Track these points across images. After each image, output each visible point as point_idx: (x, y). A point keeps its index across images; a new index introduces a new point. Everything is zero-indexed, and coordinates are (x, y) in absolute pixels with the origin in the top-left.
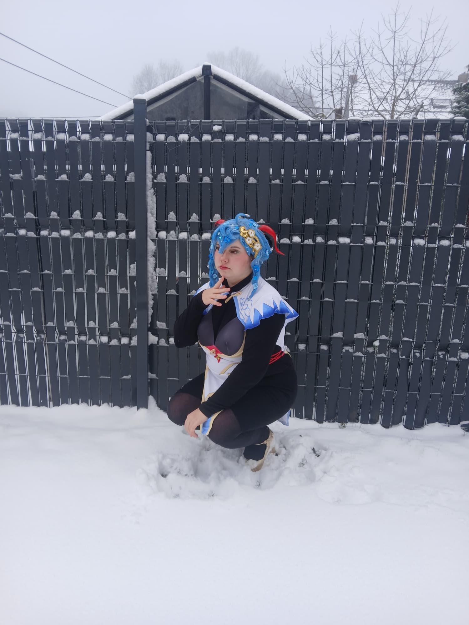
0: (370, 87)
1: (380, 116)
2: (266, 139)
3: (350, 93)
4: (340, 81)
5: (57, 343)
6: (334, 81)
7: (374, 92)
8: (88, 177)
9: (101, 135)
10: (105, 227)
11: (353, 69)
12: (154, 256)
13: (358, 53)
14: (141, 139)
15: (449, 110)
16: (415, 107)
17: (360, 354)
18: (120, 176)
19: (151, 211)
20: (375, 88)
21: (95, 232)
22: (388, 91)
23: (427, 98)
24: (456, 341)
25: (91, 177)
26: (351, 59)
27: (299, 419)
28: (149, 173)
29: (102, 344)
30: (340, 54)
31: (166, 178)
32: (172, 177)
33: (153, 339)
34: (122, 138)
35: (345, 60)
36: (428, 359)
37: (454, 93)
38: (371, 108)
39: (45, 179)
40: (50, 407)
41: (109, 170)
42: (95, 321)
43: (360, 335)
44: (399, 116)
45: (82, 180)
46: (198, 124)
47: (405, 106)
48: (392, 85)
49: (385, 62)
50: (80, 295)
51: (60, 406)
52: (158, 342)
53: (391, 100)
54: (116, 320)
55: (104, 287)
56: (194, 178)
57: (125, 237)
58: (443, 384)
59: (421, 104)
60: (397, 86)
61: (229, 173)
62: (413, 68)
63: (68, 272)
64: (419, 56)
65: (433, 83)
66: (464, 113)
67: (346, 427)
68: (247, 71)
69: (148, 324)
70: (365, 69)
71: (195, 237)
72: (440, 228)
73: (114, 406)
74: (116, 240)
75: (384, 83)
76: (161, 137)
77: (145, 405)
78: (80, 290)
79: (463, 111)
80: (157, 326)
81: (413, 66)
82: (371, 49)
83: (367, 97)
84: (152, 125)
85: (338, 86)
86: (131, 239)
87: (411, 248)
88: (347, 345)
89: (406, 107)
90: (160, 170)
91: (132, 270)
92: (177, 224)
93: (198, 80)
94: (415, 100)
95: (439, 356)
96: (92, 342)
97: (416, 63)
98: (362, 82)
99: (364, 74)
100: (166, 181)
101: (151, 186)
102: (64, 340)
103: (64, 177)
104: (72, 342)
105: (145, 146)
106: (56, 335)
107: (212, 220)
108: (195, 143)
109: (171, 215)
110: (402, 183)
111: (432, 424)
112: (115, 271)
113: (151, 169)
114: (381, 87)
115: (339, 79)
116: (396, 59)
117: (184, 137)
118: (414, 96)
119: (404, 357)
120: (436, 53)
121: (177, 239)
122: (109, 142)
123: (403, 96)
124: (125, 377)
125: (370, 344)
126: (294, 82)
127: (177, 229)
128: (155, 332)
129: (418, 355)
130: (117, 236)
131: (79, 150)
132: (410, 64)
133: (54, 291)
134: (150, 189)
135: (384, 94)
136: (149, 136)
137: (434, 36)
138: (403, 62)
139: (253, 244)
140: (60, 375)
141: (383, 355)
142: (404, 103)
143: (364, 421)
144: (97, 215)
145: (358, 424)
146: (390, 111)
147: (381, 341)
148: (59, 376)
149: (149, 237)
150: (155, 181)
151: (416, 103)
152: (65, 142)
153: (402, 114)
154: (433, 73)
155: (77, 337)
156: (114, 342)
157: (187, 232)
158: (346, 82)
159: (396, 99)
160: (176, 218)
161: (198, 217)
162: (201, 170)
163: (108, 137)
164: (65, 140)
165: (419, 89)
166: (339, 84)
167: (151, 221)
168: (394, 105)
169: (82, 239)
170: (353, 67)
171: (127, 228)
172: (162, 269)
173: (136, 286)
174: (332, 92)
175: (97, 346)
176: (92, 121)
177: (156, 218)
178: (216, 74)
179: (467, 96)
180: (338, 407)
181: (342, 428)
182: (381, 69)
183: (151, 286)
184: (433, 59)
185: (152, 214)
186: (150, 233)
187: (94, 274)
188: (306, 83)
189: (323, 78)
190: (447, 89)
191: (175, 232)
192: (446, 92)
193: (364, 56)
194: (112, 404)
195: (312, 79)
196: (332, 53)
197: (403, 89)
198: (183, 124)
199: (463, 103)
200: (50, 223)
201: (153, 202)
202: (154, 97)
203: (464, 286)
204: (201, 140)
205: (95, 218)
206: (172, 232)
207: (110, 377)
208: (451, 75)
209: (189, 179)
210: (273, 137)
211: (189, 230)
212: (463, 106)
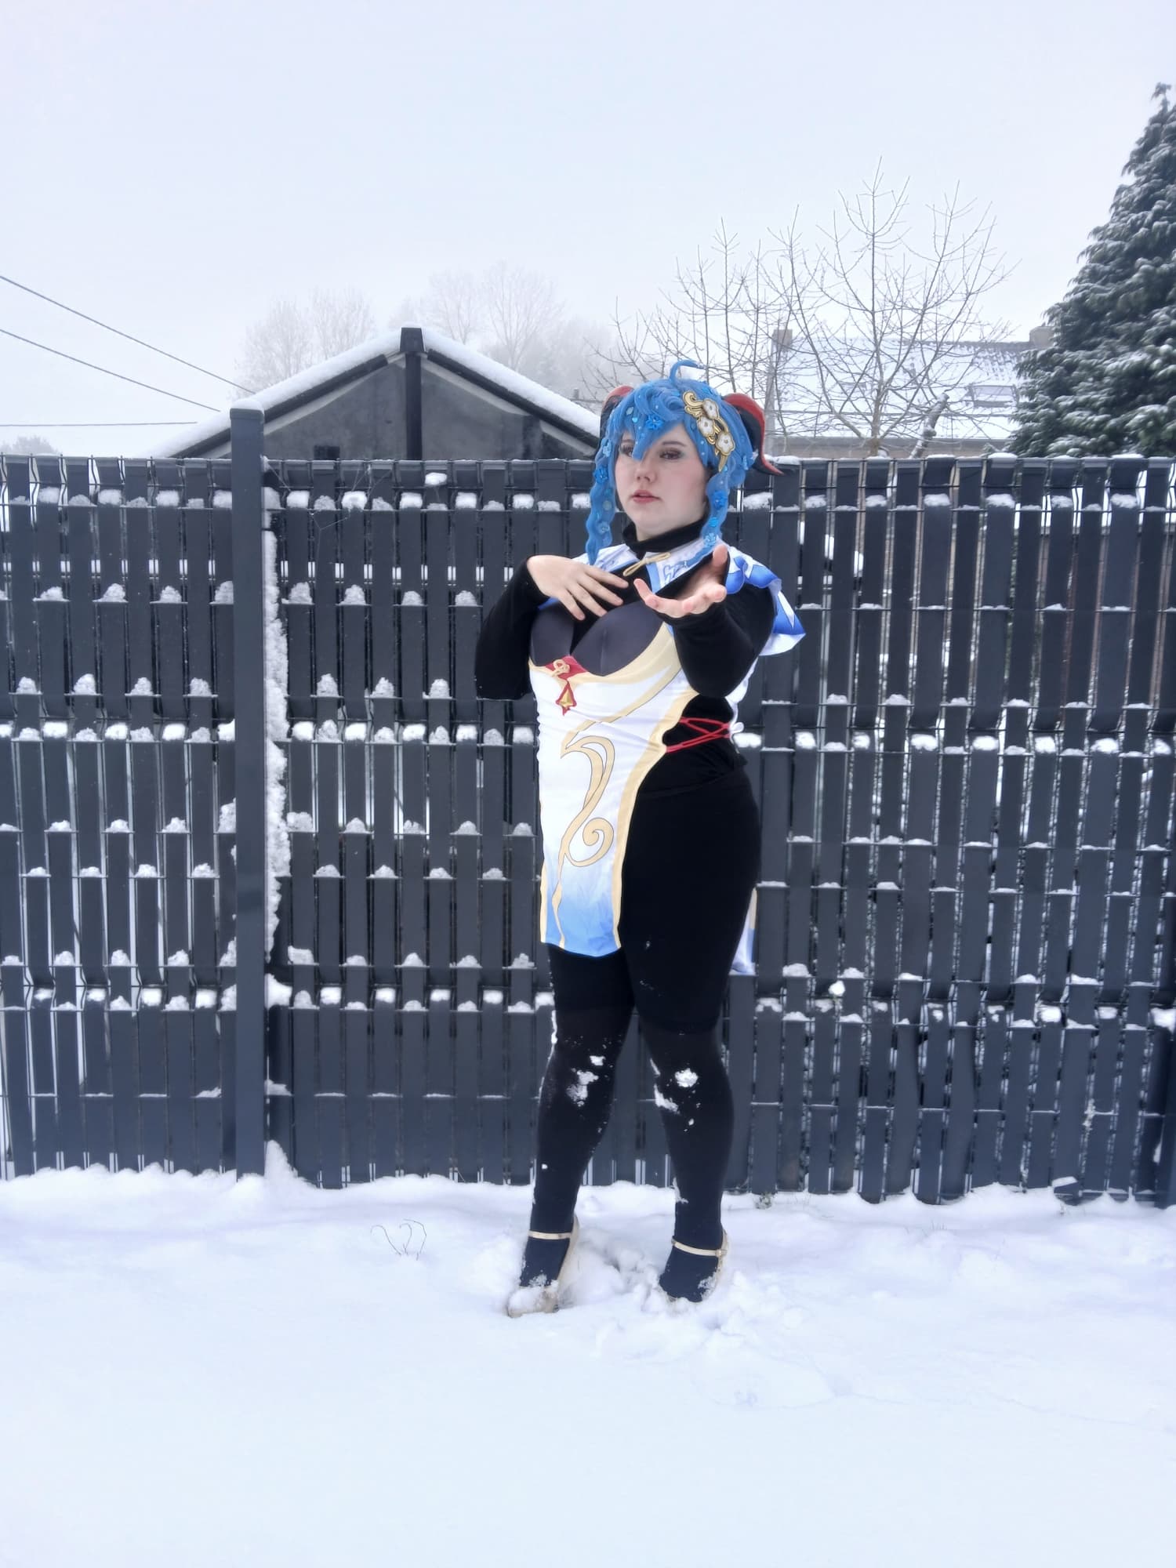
0: (820, 362)
1: (845, 427)
2: (553, 506)
3: (773, 374)
4: (749, 347)
5: (29, 1007)
6: (734, 347)
7: (828, 371)
8: (115, 593)
9: (150, 491)
10: (158, 712)
11: (779, 321)
12: (282, 782)
13: (788, 281)
14: (249, 504)
15: (1009, 411)
16: (928, 405)
17: (797, 1016)
18: (198, 588)
19: (275, 674)
20: (832, 363)
21: (133, 726)
22: (863, 367)
23: (954, 386)
24: (1028, 979)
25: (124, 594)
26: (772, 296)
27: (656, 1188)
28: (270, 583)
29: (145, 1011)
30: (748, 283)
31: (313, 594)
32: (328, 591)
33: (277, 992)
34: (201, 500)
35: (760, 299)
36: (963, 1024)
37: (1019, 374)
38: (824, 408)
39: (6, 599)
40: (7, 1179)
41: (168, 576)
42: (127, 951)
43: (796, 970)
44: (892, 427)
45: (100, 600)
46: (391, 468)
47: (904, 405)
48: (873, 356)
49: (853, 303)
50: (91, 885)
51: (33, 1173)
52: (292, 1000)
53: (872, 390)
54: (182, 946)
55: (152, 862)
56: (382, 593)
57: (209, 738)
58: (1005, 1085)
59: (942, 399)
60: (883, 359)
61: (466, 581)
62: (919, 317)
63: (61, 826)
64: (933, 290)
65: (972, 349)
66: (1045, 420)
67: (774, 1205)
68: (528, 319)
69: (265, 954)
70: (807, 319)
71: (385, 735)
72: (972, 708)
73: (176, 1169)
74: (185, 747)
75: (852, 352)
76: (299, 499)
77: (257, 1166)
78: (91, 872)
79: (1043, 415)
80: (289, 959)
81: (920, 312)
82: (818, 275)
83: (814, 384)
84: (277, 471)
85: (744, 359)
86: (224, 742)
87: (906, 756)
88: (767, 995)
89: (909, 408)
90: (297, 575)
91: (227, 819)
92: (339, 703)
93: (390, 361)
94: (927, 391)
95: (988, 1016)
96: (119, 1004)
97: (925, 305)
98: (801, 350)
99: (805, 330)
100: (314, 601)
101: (276, 615)
102: (47, 1002)
103: (55, 594)
104: (68, 1006)
105: (260, 520)
106: (26, 989)
107: (427, 693)
108: (382, 514)
109: (325, 682)
110: (877, 607)
111: (984, 1188)
112: (183, 822)
113: (276, 574)
114: (847, 359)
115: (746, 342)
116: (878, 296)
117: (355, 499)
118: (926, 381)
119: (905, 1022)
120: (970, 283)
121: (338, 741)
122: (169, 510)
123: (901, 379)
124: (204, 1094)
125: (822, 992)
126: (638, 349)
127: (340, 716)
128: (287, 974)
129: (938, 1015)
130: (188, 735)
131: (94, 527)
132: (912, 309)
133: (24, 875)
134: (272, 622)
135: (853, 376)
136: (270, 497)
137: (964, 246)
138: (895, 304)
139: (717, 437)
140: (37, 1091)
141: (854, 1018)
142: (901, 397)
143: (818, 1188)
144: (136, 686)
145: (804, 1196)
146: (869, 414)
147: (848, 982)
148: (33, 1094)
149: (269, 736)
150: (285, 601)
151: (930, 397)
152: (60, 509)
153: (898, 422)
154: (966, 327)
155: (79, 992)
156: (178, 1004)
157: (366, 722)
158: (766, 348)
159: (883, 390)
160: (339, 689)
161: (392, 688)
162: (397, 573)
163: (168, 498)
164: (60, 504)
165: (937, 365)
166: (747, 355)
167: (276, 697)
168: (877, 402)
169: (99, 746)
170: (777, 315)
171: (215, 715)
172: (304, 816)
173: (235, 858)
174: (731, 372)
175: (134, 1014)
176: (127, 461)
177: (289, 690)
178: (434, 348)
179: (1049, 381)
180: (752, 1151)
181: (764, 1208)
182: (844, 320)
183: (275, 859)
184: (965, 296)
185: (278, 681)
186: (273, 725)
187: (128, 831)
188: (668, 350)
189: (710, 341)
190: (1006, 362)
191: (336, 723)
192: (1002, 370)
193: (804, 290)
194: (172, 1163)
195: (682, 341)
196: (728, 281)
197: (899, 365)
198: (353, 469)
199: (1041, 396)
200: (16, 706)
201: (280, 652)
202: (284, 399)
203: (1038, 845)
204: (397, 506)
205: (133, 693)
206: (329, 725)
207: (165, 1096)
208: (1010, 329)
209: (368, 596)
210: (569, 502)
211: (369, 718)
212: (1042, 403)
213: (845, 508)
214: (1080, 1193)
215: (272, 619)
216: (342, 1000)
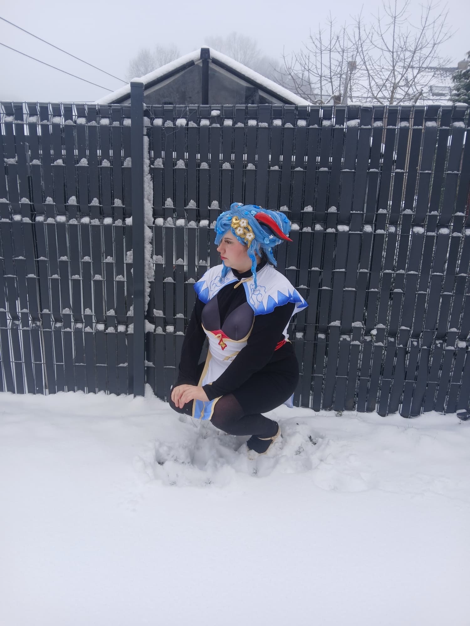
0: (369, 74)
1: (378, 102)
2: (265, 125)
3: (349, 80)
4: (339, 67)
5: (53, 330)
6: (333, 67)
7: (373, 78)
8: (84, 162)
9: (98, 119)
10: (101, 213)
11: (353, 56)
12: (151, 243)
13: (357, 38)
14: (137, 124)
15: (448, 97)
16: (414, 94)
17: (357, 343)
18: (117, 161)
19: (148, 197)
20: (374, 74)
21: (92, 218)
22: (387, 77)
23: (426, 85)
24: (454, 330)
25: (87, 162)
26: (350, 45)
27: (296, 407)
28: (146, 158)
29: (98, 332)
30: (340, 39)
31: (163, 164)
32: (169, 163)
33: (149, 327)
34: (118, 122)
35: (345, 46)
36: (426, 347)
37: (454, 81)
38: (370, 95)
39: (40, 164)
40: (46, 395)
41: (105, 155)
42: (91, 309)
43: (357, 324)
44: (399, 103)
45: (78, 165)
46: (197, 108)
47: (404, 94)
48: (392, 72)
49: (385, 48)
50: (76, 282)
51: (56, 393)
52: (155, 330)
53: (390, 87)
54: (112, 307)
55: (100, 274)
56: (192, 164)
57: (122, 224)
58: (440, 372)
59: (420, 91)
60: (396, 73)
61: (227, 159)
62: (412, 55)
63: (64, 258)
64: (419, 43)
65: (432, 71)
66: (465, 100)
67: (343, 416)
68: (245, 56)
69: (144, 312)
70: (365, 55)
71: (193, 224)
72: (440, 216)
73: (110, 394)
74: (113, 227)
75: (383, 70)
76: (158, 122)
77: (142, 393)
78: (76, 277)
79: (463, 98)
80: (154, 314)
81: (413, 52)
82: (371, 35)
83: (366, 84)
84: (149, 109)
85: (337, 73)
86: (128, 226)
87: (410, 236)
88: (345, 334)
89: (406, 95)
90: (158, 156)
91: (129, 257)
92: (174, 211)
93: (196, 63)
94: (414, 87)
95: (436, 344)
96: (88, 329)
97: (416, 49)
98: (361, 69)
99: (363, 60)
100: (164, 166)
101: (148, 172)
102: (60, 328)
103: (60, 162)
104: (68, 330)
105: (142, 131)
106: (52, 322)
107: (210, 207)
108: (192, 128)
109: (168, 202)
110: (402, 171)
111: (428, 412)
112: (112, 258)
113: (148, 154)
114: (381, 73)
115: (338, 65)
116: (396, 45)
117: (181, 122)
118: (413, 83)
119: (401, 346)
120: (436, 39)
121: (174, 226)
122: (105, 127)
123: (402, 83)
124: (121, 365)
125: (368, 333)
126: (292, 68)
127: (174, 216)
128: (152, 320)
129: (415, 343)
130: (114, 222)
131: (75, 134)
132: (410, 51)
133: (50, 277)
134: (147, 175)
135: (383, 81)
136: (146, 120)
137: (434, 22)
138: (402, 48)
139: (245, 234)
140: (57, 362)
141: (380, 344)
142: (403, 90)
143: (361, 410)
144: (93, 201)
145: (355, 412)
146: (389, 98)
147: (378, 330)
148: (55, 363)
149: (146, 223)
150: (152, 166)
151: (415, 90)
152: (61, 126)
153: (401, 101)
154: (432, 59)
155: (73, 324)
156: (111, 330)
157: (185, 219)
158: (345, 68)
159: (395, 86)
160: (174, 204)
161: (195, 204)
162: (198, 156)
163: (105, 122)
164: (61, 124)
165: (419, 76)
166: (338, 71)
167: (148, 207)
168: (393, 92)
169: (78, 226)
170: (352, 53)
171: (124, 214)
172: (159, 257)
173: (133, 273)
174: (331, 78)
175: (94, 333)
176: (88, 105)
177: (153, 204)
178: (214, 57)
179: (467, 84)
180: (335, 395)
181: (339, 416)
182: (380, 56)
183: (148, 274)
184: (433, 45)
185: (149, 201)
186: (147, 219)
187: (90, 261)
188: (305, 68)
189: (322, 64)
190: (447, 76)
191: (173, 219)
192: (445, 80)
193: (363, 42)
194: (109, 392)
195: (310, 65)
196: (332, 38)
197: (403, 76)
198: (181, 109)
199: (463, 90)
200: (45, 209)
201: (150, 188)
202: (151, 80)
203: (463, 274)
204: (199, 124)
205: (91, 204)
206: (170, 219)
207: (106, 365)
208: (451, 61)
209: (186, 165)
210: (272, 123)
211: (186, 217)
212: (462, 93)
213: (391, 127)
214: (468, 416)
215: (147, 174)
216: (174, 331)
